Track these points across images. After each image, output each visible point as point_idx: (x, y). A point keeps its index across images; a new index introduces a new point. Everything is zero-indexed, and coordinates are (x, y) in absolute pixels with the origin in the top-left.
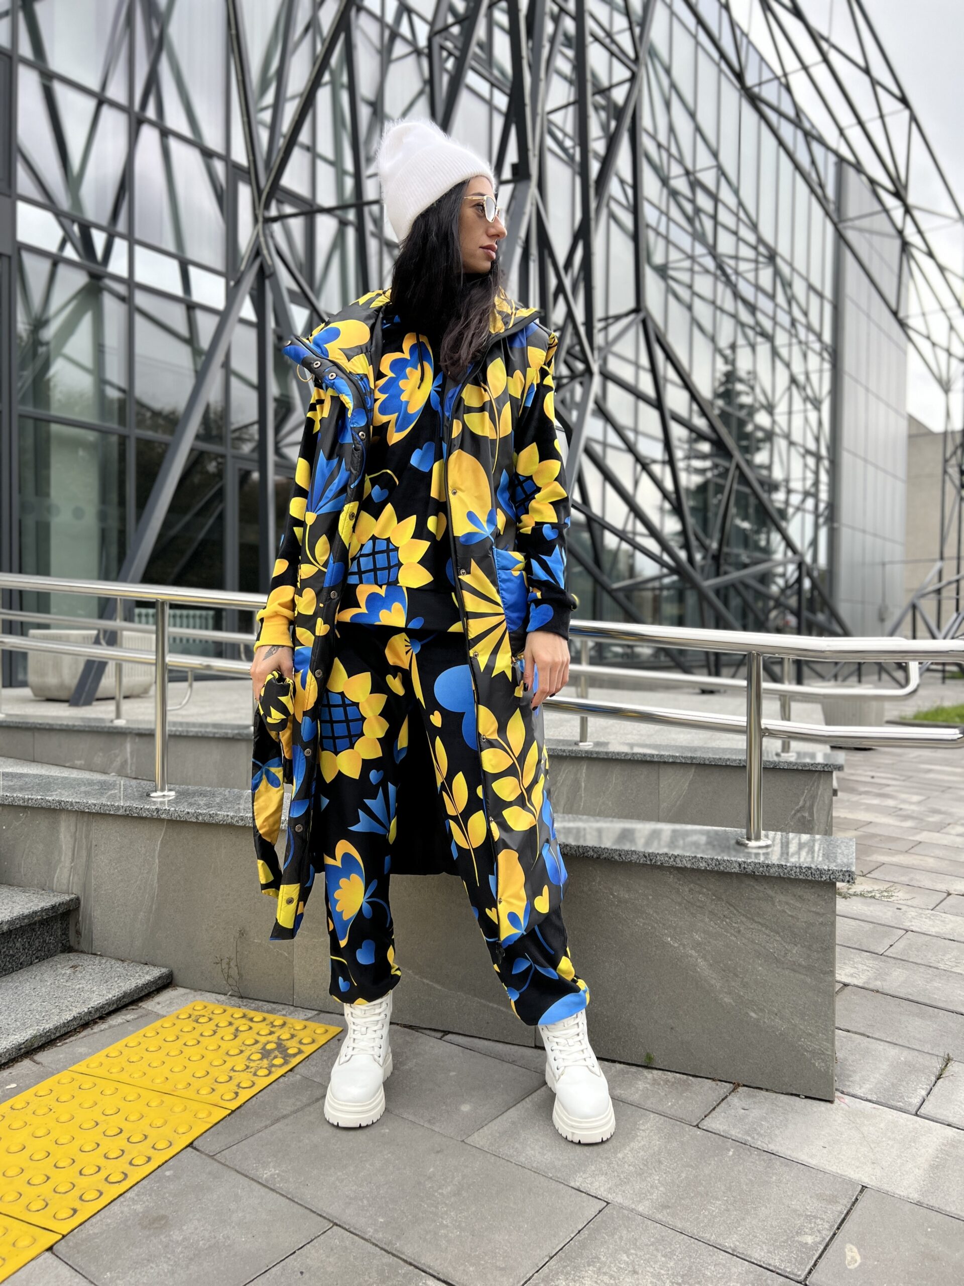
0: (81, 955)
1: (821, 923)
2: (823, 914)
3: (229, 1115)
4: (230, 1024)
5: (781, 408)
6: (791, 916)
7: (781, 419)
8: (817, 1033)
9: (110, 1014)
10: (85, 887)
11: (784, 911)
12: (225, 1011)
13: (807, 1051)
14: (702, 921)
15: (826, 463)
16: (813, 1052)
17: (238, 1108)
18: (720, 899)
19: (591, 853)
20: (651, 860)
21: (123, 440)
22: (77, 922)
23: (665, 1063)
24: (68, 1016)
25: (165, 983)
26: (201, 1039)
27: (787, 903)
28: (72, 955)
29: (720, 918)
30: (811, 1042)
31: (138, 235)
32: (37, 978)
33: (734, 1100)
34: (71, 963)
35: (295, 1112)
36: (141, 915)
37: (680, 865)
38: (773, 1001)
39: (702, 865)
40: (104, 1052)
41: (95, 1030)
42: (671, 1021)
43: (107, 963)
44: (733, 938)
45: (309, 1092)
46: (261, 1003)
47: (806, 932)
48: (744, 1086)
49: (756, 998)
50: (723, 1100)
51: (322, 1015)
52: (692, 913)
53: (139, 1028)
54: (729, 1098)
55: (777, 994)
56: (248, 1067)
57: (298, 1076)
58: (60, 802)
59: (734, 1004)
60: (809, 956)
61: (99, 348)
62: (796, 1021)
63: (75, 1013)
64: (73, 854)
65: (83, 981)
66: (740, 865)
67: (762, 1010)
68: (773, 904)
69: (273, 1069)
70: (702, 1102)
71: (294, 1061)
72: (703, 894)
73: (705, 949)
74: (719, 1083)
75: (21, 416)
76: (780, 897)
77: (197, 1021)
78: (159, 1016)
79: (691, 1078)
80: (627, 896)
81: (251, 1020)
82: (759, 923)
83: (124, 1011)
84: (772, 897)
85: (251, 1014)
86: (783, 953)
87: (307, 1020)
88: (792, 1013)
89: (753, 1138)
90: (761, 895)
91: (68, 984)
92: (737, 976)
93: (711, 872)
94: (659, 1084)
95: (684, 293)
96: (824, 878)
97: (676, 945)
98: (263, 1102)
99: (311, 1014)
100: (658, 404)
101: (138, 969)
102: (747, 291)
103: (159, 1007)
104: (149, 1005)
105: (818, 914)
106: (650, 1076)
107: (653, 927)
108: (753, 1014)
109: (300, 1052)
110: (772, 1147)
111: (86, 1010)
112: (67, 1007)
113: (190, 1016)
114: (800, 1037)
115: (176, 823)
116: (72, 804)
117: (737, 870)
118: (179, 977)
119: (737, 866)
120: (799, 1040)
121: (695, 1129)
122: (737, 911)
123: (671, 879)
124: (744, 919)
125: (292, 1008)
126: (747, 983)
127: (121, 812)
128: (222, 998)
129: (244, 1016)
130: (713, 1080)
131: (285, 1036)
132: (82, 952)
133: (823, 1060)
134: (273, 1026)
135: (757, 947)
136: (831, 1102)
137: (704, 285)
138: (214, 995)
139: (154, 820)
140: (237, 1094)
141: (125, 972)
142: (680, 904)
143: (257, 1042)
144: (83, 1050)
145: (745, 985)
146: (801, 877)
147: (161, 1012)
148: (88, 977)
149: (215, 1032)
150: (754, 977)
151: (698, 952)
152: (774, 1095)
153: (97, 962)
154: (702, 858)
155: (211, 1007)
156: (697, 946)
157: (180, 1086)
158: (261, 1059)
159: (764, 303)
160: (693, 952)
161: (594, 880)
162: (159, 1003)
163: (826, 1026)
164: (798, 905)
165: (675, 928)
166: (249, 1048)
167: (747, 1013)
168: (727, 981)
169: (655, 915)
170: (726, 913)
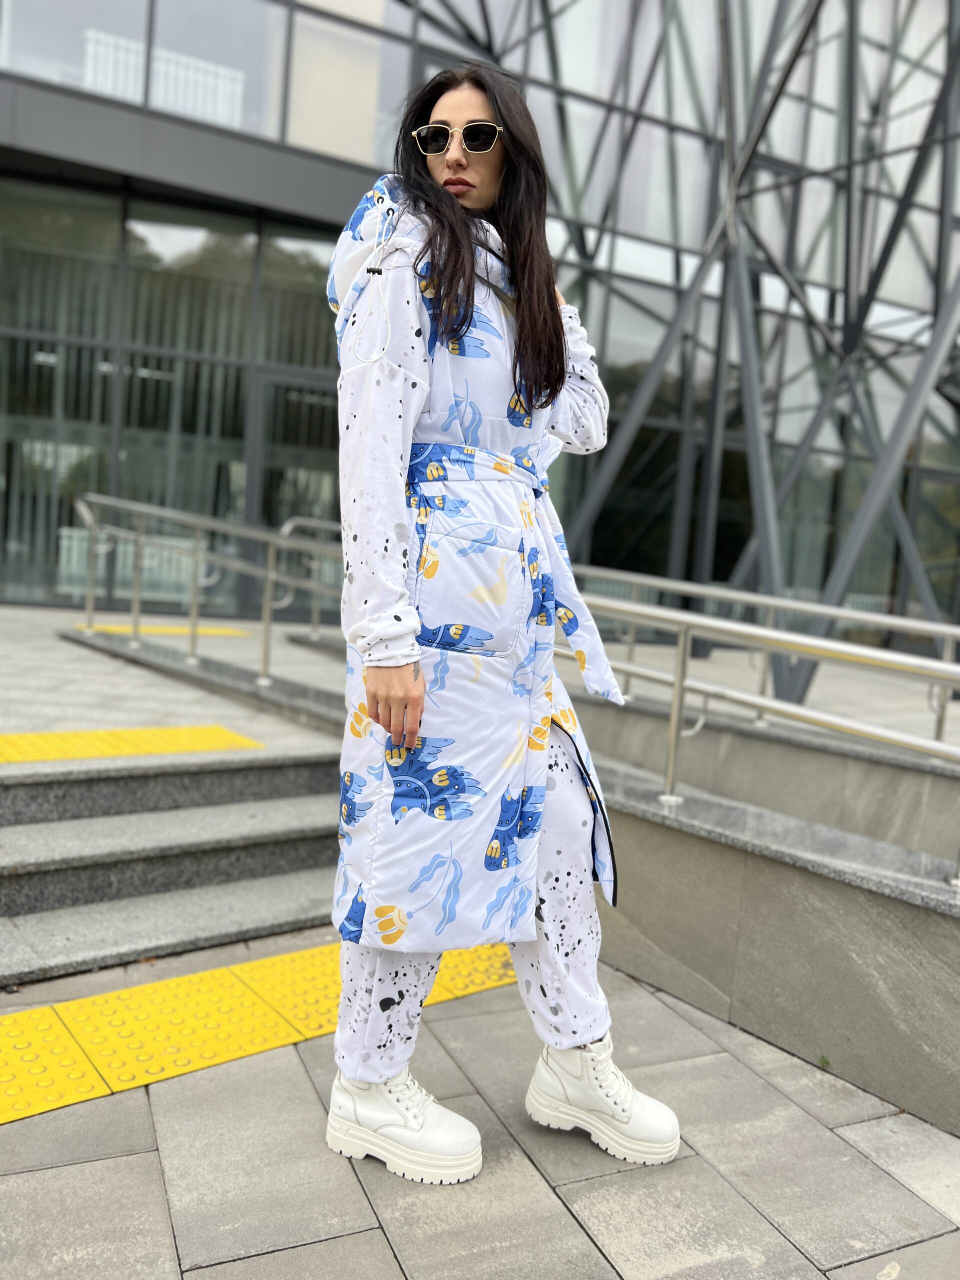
14: (887, 945)
17: (462, 997)
18: (905, 927)
19: (788, 860)
20: (840, 877)
23: (839, 1071)
33: (889, 1122)
37: (867, 887)
38: (947, 1041)
39: (887, 891)
42: (848, 1032)
44: (914, 969)
49: (931, 1033)
50: (878, 1118)
52: (878, 936)
54: (886, 1118)
55: (952, 1034)
56: (487, 971)
59: (909, 1033)
67: (936, 1046)
70: (853, 1113)
72: (891, 919)
73: (886, 973)
74: (886, 1104)
79: (860, 1091)
80: (820, 906)
82: (942, 960)
89: (879, 1156)
92: (914, 1006)
93: (897, 900)
94: (823, 1086)
97: (860, 962)
106: (819, 1077)
107: (841, 941)
108: (926, 1048)
110: (892, 1169)
119: (920, 899)
121: (828, 1130)
122: (921, 943)
123: (862, 899)
124: (927, 953)
126: (924, 1016)
130: (882, 1099)
135: (937, 983)
140: (467, 986)
142: (868, 924)
145: (922, 1018)
150: (932, 1012)
151: (880, 974)
152: (934, 1130)
154: (887, 884)
156: (879, 967)
160: (875, 973)
161: (793, 885)
165: (861, 946)
167: (920, 1045)
168: (904, 1008)
169: (844, 929)
170: (911, 943)
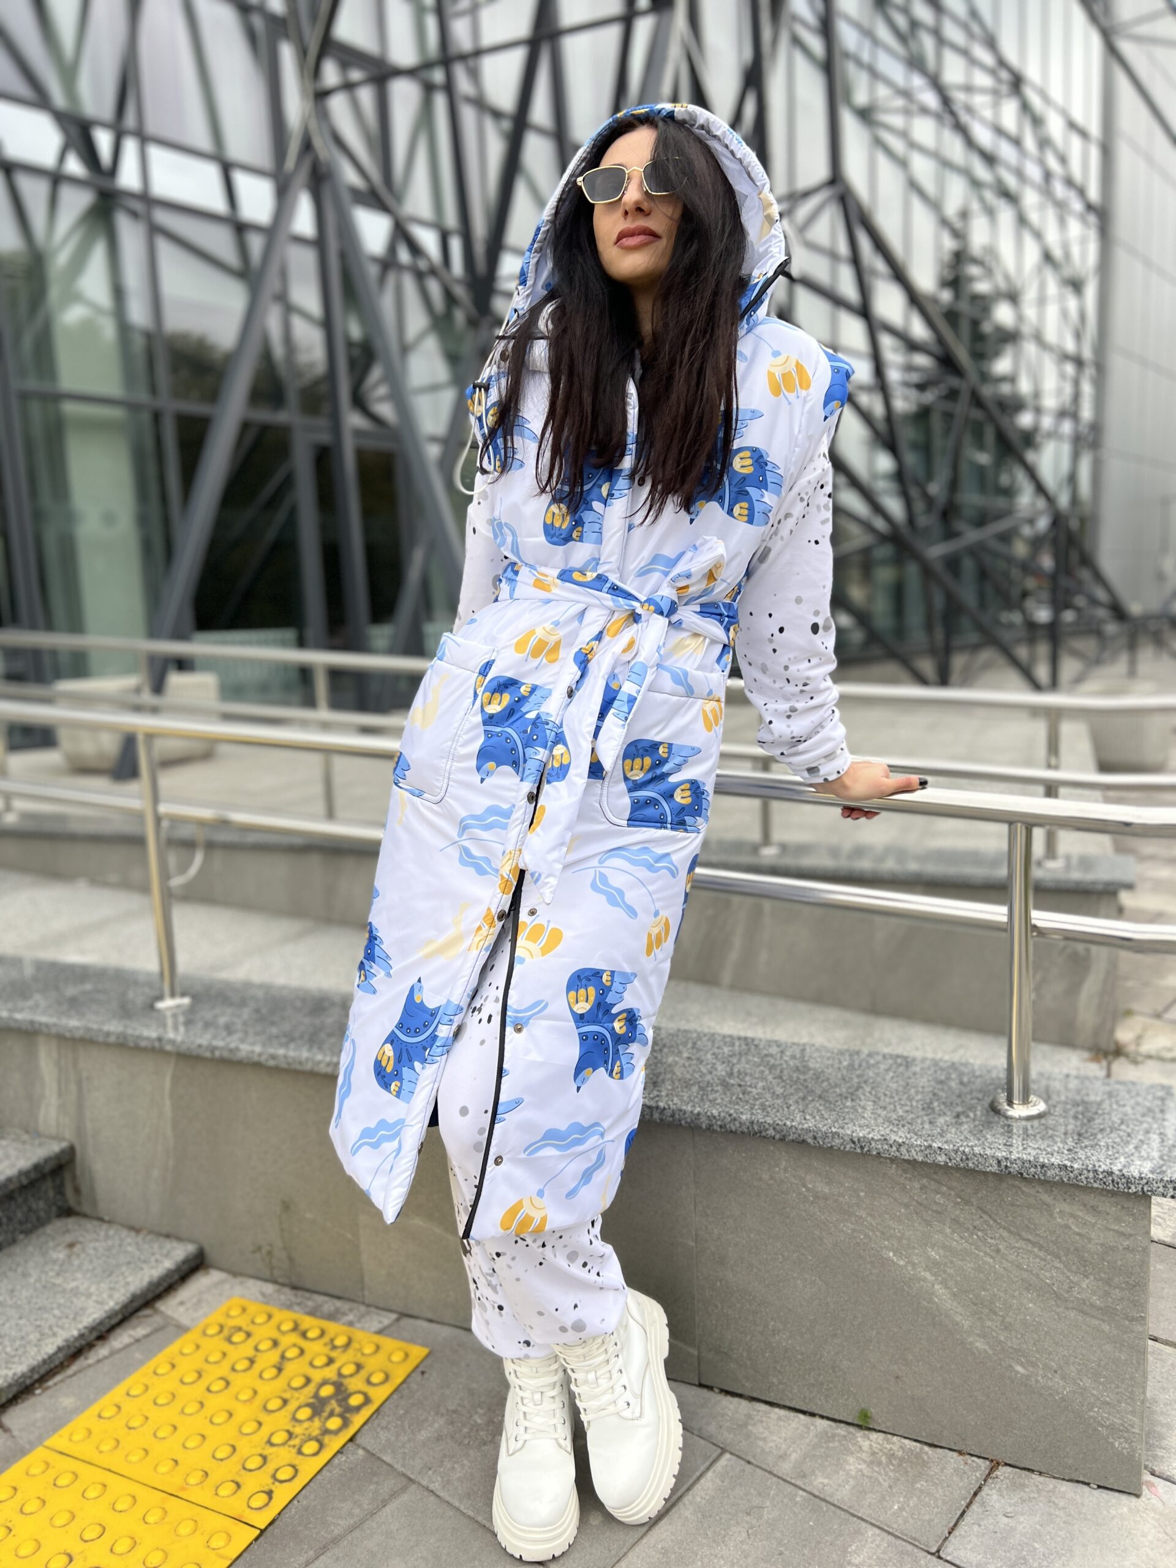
0: (84, 1222)
1: (1127, 1248)
2: (1131, 1235)
3: (256, 1539)
4: (275, 1343)
5: (1029, 296)
6: (1079, 1234)
7: (1030, 312)
8: (1119, 1402)
9: (112, 1329)
10: (80, 1130)
11: (1067, 1227)
12: (270, 1317)
13: (1102, 1426)
14: (941, 1232)
15: (1089, 371)
16: (1112, 1428)
17: (271, 1524)
18: (967, 1202)
19: (771, 1132)
20: (862, 1148)
21: (157, 417)
22: (74, 1177)
23: (889, 1424)
24: (50, 1347)
25: (195, 1265)
26: (232, 1377)
27: (1073, 1216)
28: (70, 1222)
29: (968, 1229)
30: (1109, 1413)
31: (152, 127)
32: (20, 1270)
33: (991, 1495)
34: (68, 1238)
35: (351, 1529)
36: (155, 1173)
37: (907, 1157)
38: (1050, 1353)
39: (941, 1159)
40: (94, 1409)
41: (91, 1361)
42: (895, 1367)
43: (117, 1236)
44: (989, 1260)
45: (372, 1487)
46: (320, 1299)
47: (1103, 1260)
48: (1006, 1464)
49: (1025, 1346)
50: (975, 1494)
51: (406, 1321)
52: (925, 1220)
53: (150, 1355)
54: (986, 1490)
55: (1056, 1344)
56: (291, 1435)
57: (361, 1452)
58: (32, 1022)
59: (990, 1352)
60: (1107, 1294)
61: (118, 292)
62: (1087, 1382)
63: (59, 1341)
64: (60, 1089)
65: (79, 1275)
66: (999, 1162)
67: (1034, 1365)
68: (1051, 1215)
69: (326, 1439)
70: (944, 1503)
71: (358, 1420)
72: (943, 1194)
73: (945, 1272)
74: (970, 1459)
75: (25, 397)
76: (1061, 1206)
77: (229, 1340)
78: (182, 1329)
79: (926, 1448)
80: (827, 1190)
81: (304, 1335)
82: (1029, 1240)
83: (134, 1321)
84: (1048, 1205)
85: (307, 1322)
86: (1066, 1287)
87: (380, 1332)
88: (1079, 1371)
90: (1032, 1201)
91: (59, 1281)
92: (995, 1313)
93: (957, 1168)
94: (880, 1463)
95: (897, 145)
96: (1133, 1189)
97: (902, 1263)
98: (306, 1509)
99: (387, 1319)
100: (864, 311)
101: (156, 1246)
102: (983, 136)
103: (182, 1309)
104: (170, 1307)
105: (1122, 1234)
106: (865, 1444)
107: (866, 1236)
108: (1019, 1369)
109: (367, 1400)
111: (75, 1333)
112: (51, 1327)
113: (221, 1331)
114: (1091, 1407)
115: (187, 1058)
116: (47, 1025)
117: (994, 1168)
118: (212, 1254)
119: (994, 1163)
120: (1091, 1410)
121: (934, 1559)
122: (995, 1221)
123: (893, 1170)
124: (1005, 1234)
125: (363, 1308)
126: (1010, 1324)
127: (112, 1039)
128: (269, 1288)
129: (296, 1328)
130: (960, 1453)
131: (348, 1370)
132: (85, 1216)
133: (1126, 1440)
134: (334, 1347)
135: (1025, 1275)
136: (1138, 1496)
137: (924, 130)
138: (259, 1283)
139: (157, 1050)
140: (270, 1494)
141: (137, 1253)
142: (907, 1206)
143: (308, 1380)
144: (68, 1402)
145: (1007, 1327)
146: (1095, 1185)
147: (185, 1320)
148: (87, 1266)
149: (252, 1361)
150: (1022, 1317)
151: (935, 1275)
152: (1051, 1483)
153: (102, 1234)
154: (940, 1148)
155: (253, 1308)
156: (933, 1266)
157: (192, 1480)
158: (311, 1419)
159: (1006, 151)
160: (928, 1275)
161: (777, 1165)
162: (182, 1303)
163: (1132, 1392)
164: (1091, 1219)
165: (900, 1239)
166: (296, 1394)
167: (1011, 1366)
168: (980, 1318)
169: (869, 1218)
170: (977, 1223)
